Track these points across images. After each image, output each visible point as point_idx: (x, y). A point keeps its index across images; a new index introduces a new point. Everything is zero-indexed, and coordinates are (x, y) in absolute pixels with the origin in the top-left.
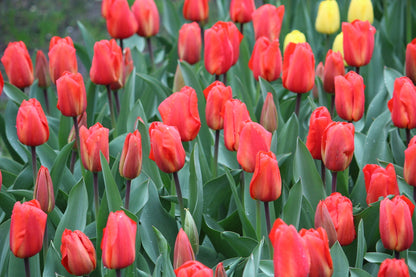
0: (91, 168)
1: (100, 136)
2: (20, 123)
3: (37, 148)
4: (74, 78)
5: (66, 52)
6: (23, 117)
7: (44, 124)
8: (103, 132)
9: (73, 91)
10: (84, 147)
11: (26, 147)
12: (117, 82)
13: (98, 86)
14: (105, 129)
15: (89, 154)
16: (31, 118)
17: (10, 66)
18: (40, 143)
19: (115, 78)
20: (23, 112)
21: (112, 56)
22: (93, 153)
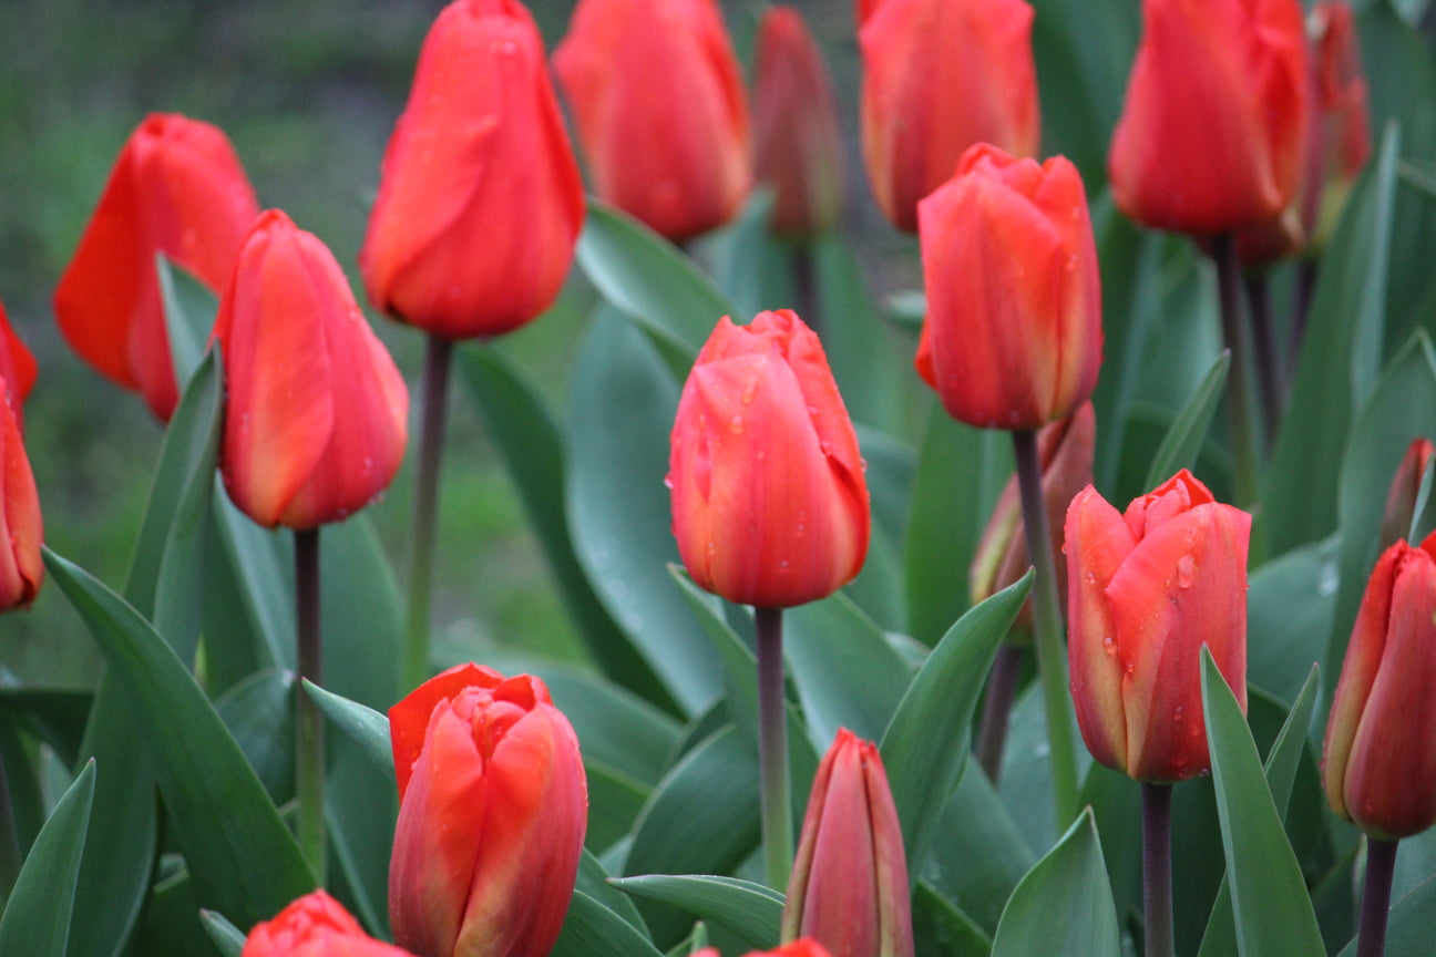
0: (1132, 752)
1: (1199, 555)
2: (693, 462)
3: (790, 618)
4: (1029, 189)
5: (973, 28)
6: (715, 422)
7: (841, 472)
8: (1215, 529)
9: (1020, 272)
10: (1094, 623)
11: (715, 606)
12: (1274, 218)
13: (1156, 240)
14: (1224, 512)
15: (1124, 664)
16: (766, 431)
17: (608, 106)
18: (815, 590)
19: (1271, 194)
20: (719, 397)
21: (1258, 50)
22: (1148, 659)
